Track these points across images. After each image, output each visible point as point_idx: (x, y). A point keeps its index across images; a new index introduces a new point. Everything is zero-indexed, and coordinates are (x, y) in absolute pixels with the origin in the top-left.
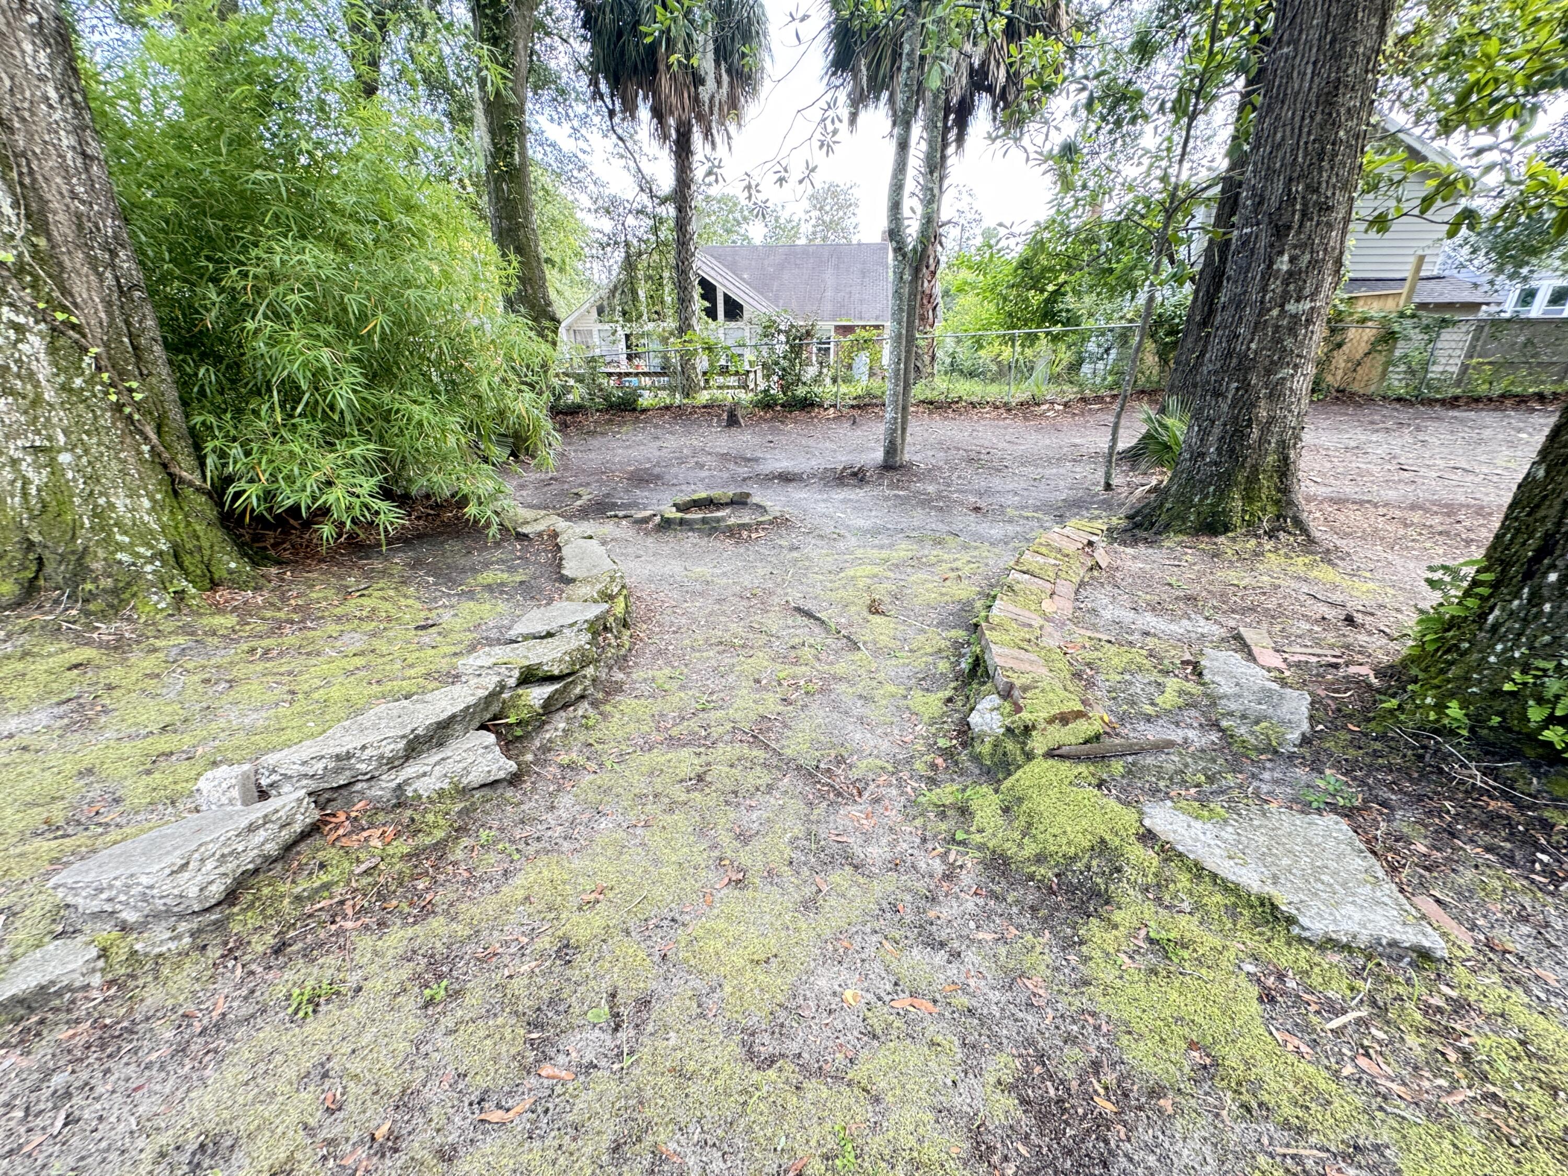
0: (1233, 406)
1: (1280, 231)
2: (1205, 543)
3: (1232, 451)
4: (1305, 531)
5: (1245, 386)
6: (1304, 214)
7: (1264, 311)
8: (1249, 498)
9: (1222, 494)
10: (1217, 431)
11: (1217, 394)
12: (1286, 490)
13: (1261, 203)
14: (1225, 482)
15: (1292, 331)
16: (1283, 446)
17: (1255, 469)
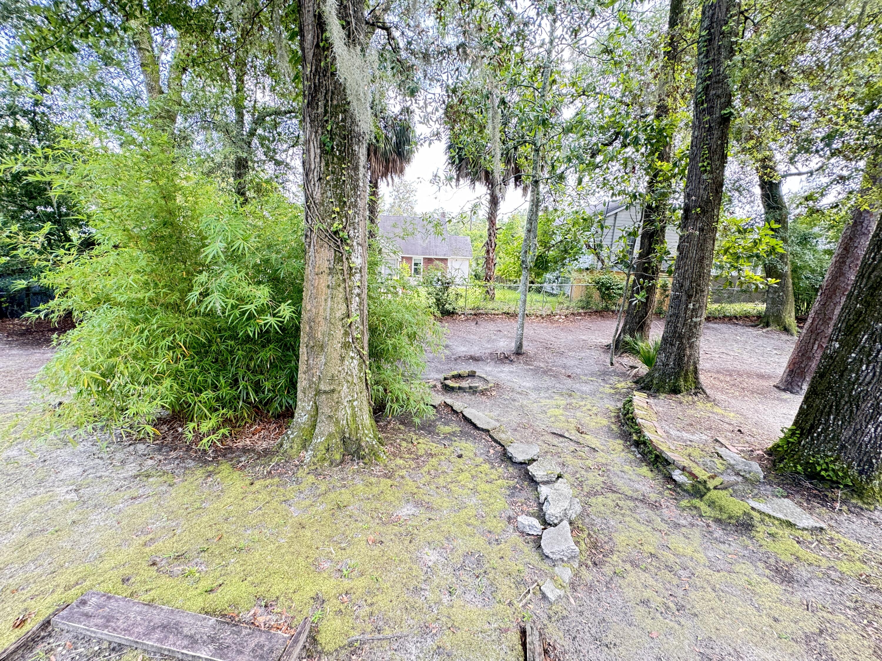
0: (678, 349)
1: (690, 297)
2: (674, 397)
3: (679, 365)
4: (705, 393)
5: (682, 343)
6: (696, 292)
7: (686, 320)
8: (686, 381)
9: (677, 379)
10: (673, 357)
11: (672, 345)
12: (697, 378)
13: (682, 286)
14: (677, 376)
15: (695, 327)
16: (695, 363)
17: (687, 371)
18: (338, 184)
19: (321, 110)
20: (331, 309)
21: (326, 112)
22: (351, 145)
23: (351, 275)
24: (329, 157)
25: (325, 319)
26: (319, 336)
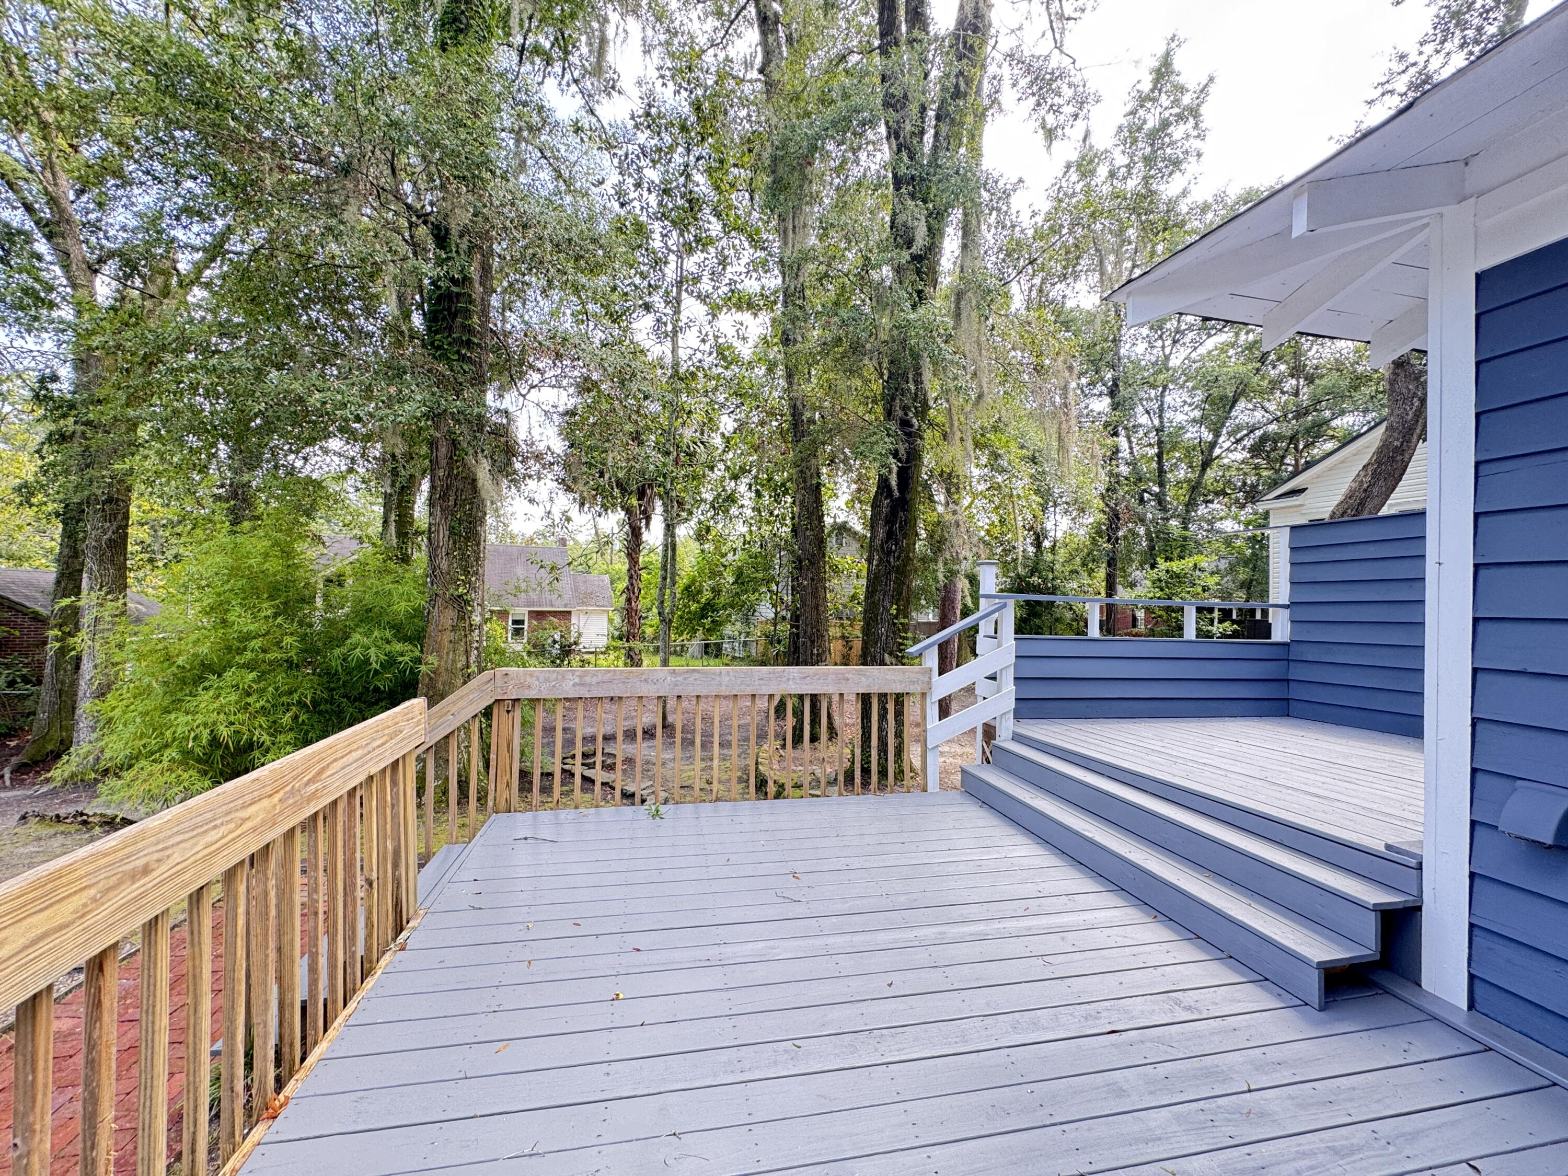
18: (464, 557)
19: (451, 503)
20: (454, 661)
21: (456, 504)
22: (475, 527)
23: (472, 631)
24: (457, 538)
25: (447, 670)
26: (440, 686)
